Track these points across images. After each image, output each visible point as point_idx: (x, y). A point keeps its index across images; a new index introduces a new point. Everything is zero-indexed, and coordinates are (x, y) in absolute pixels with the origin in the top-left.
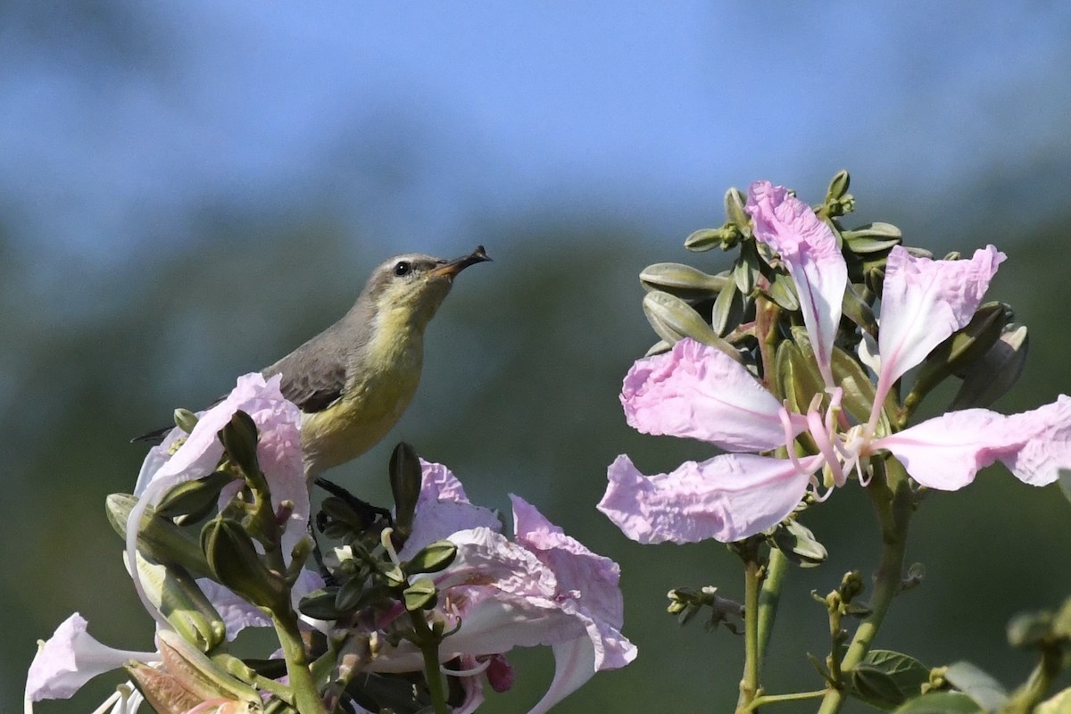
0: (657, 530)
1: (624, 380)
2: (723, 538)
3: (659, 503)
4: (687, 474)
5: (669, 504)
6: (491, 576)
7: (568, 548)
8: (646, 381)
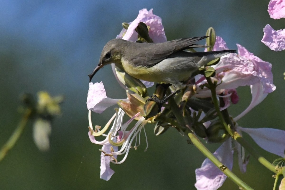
0: (280, 47)
1: (269, 5)
3: (280, 38)
5: (283, 39)
6: (231, 69)
7: (256, 60)
8: (275, 4)
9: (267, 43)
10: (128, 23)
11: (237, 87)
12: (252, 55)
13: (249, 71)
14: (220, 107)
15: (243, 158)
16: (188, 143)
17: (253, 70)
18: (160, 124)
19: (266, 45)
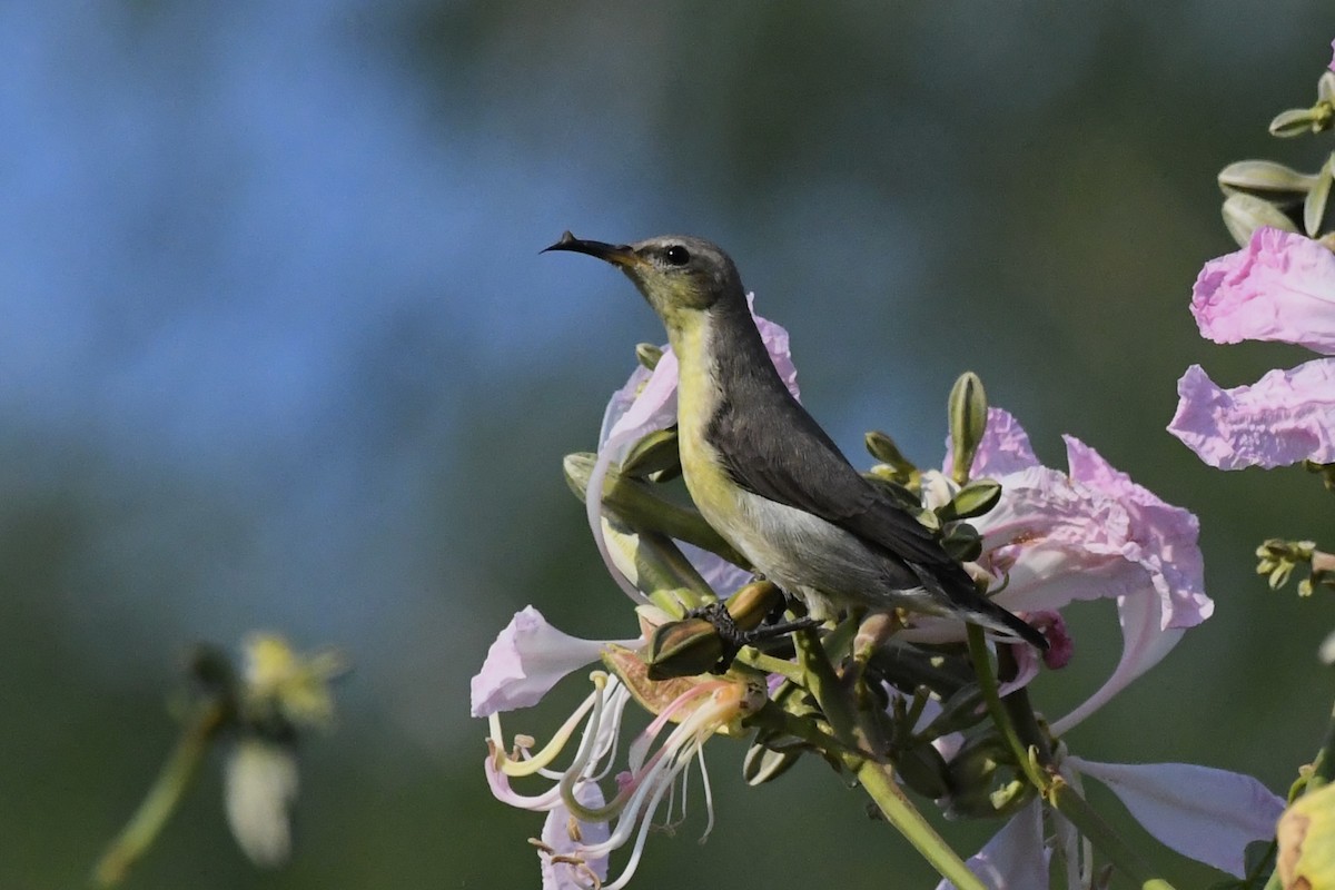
0: (1240, 453)
1: (1194, 288)
2: (1319, 459)
3: (1242, 420)
4: (1272, 385)
5: (1252, 422)
6: (1043, 534)
7: (1135, 498)
8: (1219, 285)
9: (1190, 439)
10: (660, 346)
11: (1064, 602)
12: (1124, 479)
13: (1112, 541)
14: (997, 682)
15: (1087, 877)
16: (872, 817)
17: (1128, 539)
18: (767, 741)
19: (1186, 444)
